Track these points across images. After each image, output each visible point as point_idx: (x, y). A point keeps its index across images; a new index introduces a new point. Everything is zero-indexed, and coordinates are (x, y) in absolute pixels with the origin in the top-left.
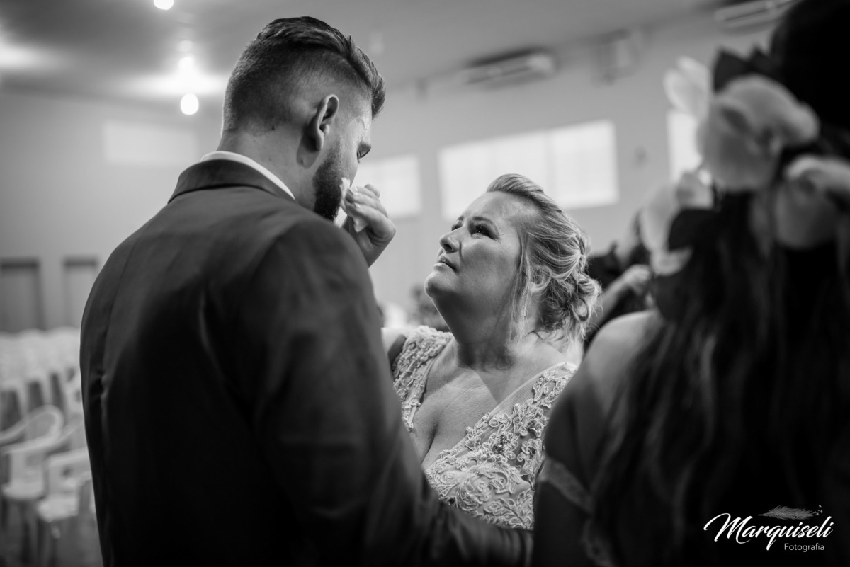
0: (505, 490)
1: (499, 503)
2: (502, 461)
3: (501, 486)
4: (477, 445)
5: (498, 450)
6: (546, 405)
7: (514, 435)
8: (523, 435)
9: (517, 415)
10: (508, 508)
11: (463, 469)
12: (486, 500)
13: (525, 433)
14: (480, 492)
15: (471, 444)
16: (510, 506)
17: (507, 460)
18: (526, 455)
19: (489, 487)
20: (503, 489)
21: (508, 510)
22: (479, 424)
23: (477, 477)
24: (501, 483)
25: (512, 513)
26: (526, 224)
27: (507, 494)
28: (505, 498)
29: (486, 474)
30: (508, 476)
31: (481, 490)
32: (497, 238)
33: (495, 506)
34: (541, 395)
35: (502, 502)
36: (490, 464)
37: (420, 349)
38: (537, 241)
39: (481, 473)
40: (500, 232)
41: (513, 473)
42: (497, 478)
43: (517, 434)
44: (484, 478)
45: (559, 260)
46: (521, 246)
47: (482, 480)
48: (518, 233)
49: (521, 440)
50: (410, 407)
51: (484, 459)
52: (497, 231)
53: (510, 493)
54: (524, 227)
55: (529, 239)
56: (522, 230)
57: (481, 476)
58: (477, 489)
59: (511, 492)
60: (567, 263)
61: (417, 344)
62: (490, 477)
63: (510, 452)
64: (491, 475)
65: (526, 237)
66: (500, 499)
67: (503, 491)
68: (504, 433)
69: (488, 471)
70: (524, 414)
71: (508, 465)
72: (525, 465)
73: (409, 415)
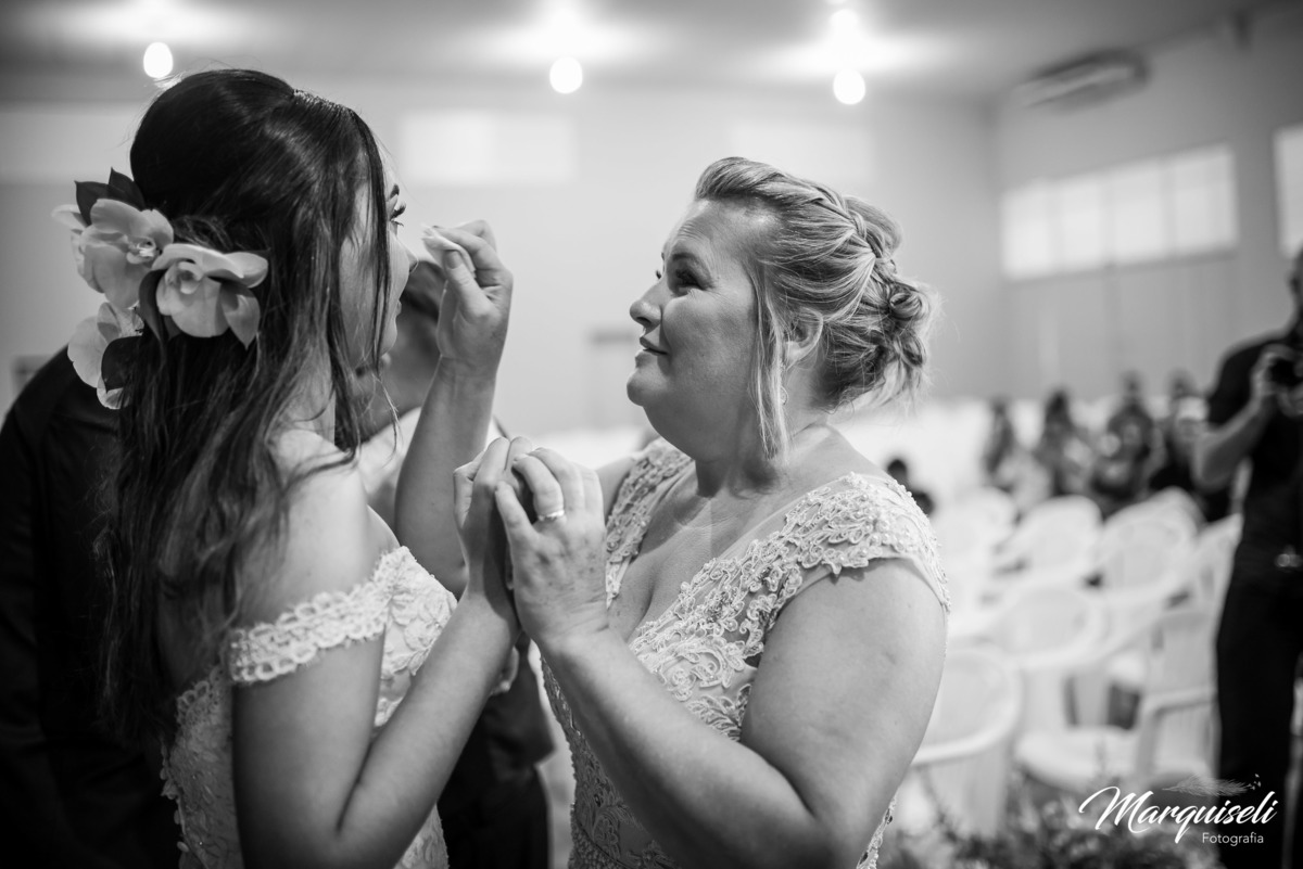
0: (716, 682)
1: (704, 703)
2: (714, 635)
3: (708, 675)
4: (690, 610)
5: (714, 616)
6: (795, 541)
7: (739, 590)
8: (753, 589)
9: (750, 559)
10: (721, 712)
11: (661, 650)
12: (684, 698)
13: (757, 587)
14: (675, 686)
15: (681, 610)
16: (725, 710)
17: (722, 632)
18: (753, 622)
19: (691, 678)
20: (713, 680)
21: (720, 715)
22: (697, 578)
23: (675, 661)
24: (708, 670)
25: (729, 721)
26: (755, 247)
27: (720, 689)
28: (714, 695)
29: (688, 657)
30: (720, 659)
31: (677, 682)
32: (711, 287)
33: (698, 709)
34: (793, 526)
35: (710, 702)
36: (698, 639)
37: (653, 467)
38: (778, 270)
39: (679, 655)
40: (714, 274)
41: (730, 653)
42: (704, 663)
43: (744, 590)
44: (684, 663)
45: (827, 291)
46: (754, 288)
47: (682, 667)
48: (744, 267)
49: (749, 598)
50: (620, 559)
51: (692, 633)
52: (708, 274)
53: (723, 687)
54: (753, 254)
55: (766, 273)
56: (751, 260)
57: (681, 659)
58: (671, 681)
59: (725, 685)
60: (845, 290)
61: (651, 459)
62: (693, 660)
63: (729, 619)
64: (696, 658)
65: (760, 270)
66: (705, 698)
67: (711, 684)
68: (727, 588)
69: (692, 651)
70: (759, 556)
71: (723, 641)
72: (750, 639)
73: (617, 573)
